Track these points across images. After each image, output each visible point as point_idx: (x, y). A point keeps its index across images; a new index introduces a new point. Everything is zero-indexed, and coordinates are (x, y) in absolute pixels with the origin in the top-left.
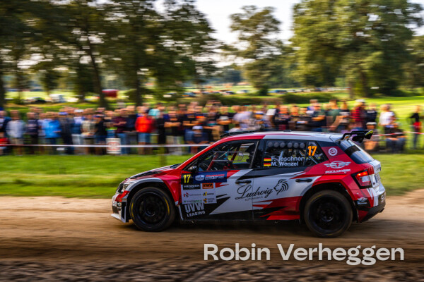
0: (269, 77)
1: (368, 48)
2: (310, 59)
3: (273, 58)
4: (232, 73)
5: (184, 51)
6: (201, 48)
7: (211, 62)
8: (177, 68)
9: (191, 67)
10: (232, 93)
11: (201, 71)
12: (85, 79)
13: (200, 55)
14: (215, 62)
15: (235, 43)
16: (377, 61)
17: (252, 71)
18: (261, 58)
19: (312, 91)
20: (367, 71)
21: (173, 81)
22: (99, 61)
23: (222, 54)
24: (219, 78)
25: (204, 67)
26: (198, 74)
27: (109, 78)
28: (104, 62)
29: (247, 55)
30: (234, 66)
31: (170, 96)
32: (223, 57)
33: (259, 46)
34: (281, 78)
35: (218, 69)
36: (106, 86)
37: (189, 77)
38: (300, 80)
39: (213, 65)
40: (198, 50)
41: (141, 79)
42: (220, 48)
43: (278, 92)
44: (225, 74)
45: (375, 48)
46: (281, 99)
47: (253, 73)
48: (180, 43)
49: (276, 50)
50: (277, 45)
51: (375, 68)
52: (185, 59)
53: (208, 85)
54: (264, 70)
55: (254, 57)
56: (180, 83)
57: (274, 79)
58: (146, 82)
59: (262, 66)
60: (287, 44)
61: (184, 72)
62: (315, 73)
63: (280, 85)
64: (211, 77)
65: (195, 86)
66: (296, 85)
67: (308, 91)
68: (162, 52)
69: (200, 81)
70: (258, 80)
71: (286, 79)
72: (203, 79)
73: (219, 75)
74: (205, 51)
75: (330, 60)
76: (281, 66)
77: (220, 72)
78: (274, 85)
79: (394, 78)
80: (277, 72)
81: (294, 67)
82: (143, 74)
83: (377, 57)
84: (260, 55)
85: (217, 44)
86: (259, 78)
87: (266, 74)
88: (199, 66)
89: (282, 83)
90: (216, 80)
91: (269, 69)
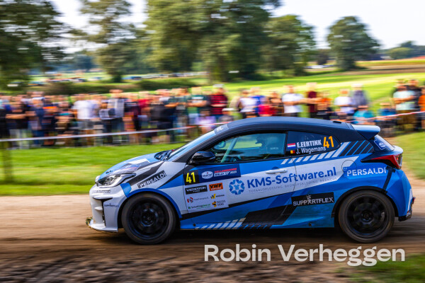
0: (123, 63)
1: (225, 31)
2: (165, 43)
3: (127, 43)
4: (81, 59)
5: (29, 36)
6: (47, 33)
7: (59, 48)
8: (21, 55)
9: (36, 53)
10: (84, 81)
11: (50, 58)
13: (46, 41)
14: (63, 48)
15: (86, 27)
16: (235, 44)
17: (105, 57)
18: (115, 43)
19: (170, 76)
20: (225, 54)
21: (18, 70)
23: (72, 39)
24: (70, 65)
25: (52, 53)
26: (45, 60)
29: (99, 39)
30: (84, 52)
32: (73, 43)
33: (110, 30)
34: (135, 64)
35: (67, 55)
37: (35, 65)
38: (157, 65)
39: (61, 50)
40: (44, 35)
42: (69, 32)
43: (133, 78)
44: (76, 60)
45: (232, 31)
46: (137, 86)
47: (107, 58)
48: (26, 29)
49: (130, 33)
50: (131, 28)
51: (233, 51)
52: (30, 45)
54: (115, 55)
55: (105, 42)
57: (128, 65)
59: (114, 51)
60: (141, 27)
61: (30, 59)
62: (172, 58)
63: (136, 71)
64: (59, 64)
65: (42, 74)
66: (152, 70)
67: (165, 77)
68: (5, 38)
69: (48, 68)
70: (111, 66)
71: (142, 64)
72: (52, 66)
73: (68, 62)
74: (52, 36)
75: (186, 44)
76: (135, 51)
77: (71, 58)
78: (129, 71)
79: (253, 61)
80: (131, 57)
81: (149, 52)
83: (235, 40)
84: (112, 39)
85: (64, 28)
86: (113, 64)
87: (120, 60)
88: (47, 52)
89: (138, 69)
90: (67, 67)
91: (122, 55)
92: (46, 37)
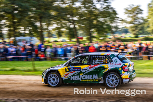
0: (139, 31)
3: (140, 24)
4: (125, 30)
5: (107, 22)
6: (113, 21)
7: (117, 26)
8: (105, 28)
9: (109, 28)
10: (125, 37)
11: (113, 29)
12: (72, 33)
14: (118, 26)
15: (126, 19)
17: (132, 29)
18: (136, 24)
21: (103, 33)
22: (77, 26)
23: (121, 23)
24: (120, 32)
25: (114, 28)
26: (112, 30)
27: (80, 32)
28: (78, 27)
29: (131, 23)
30: (126, 27)
31: (102, 39)
32: (122, 24)
33: (135, 19)
34: (143, 31)
35: (119, 28)
36: (79, 35)
37: (109, 32)
38: (151, 32)
39: (118, 27)
40: (112, 21)
41: (91, 33)
42: (121, 20)
43: (142, 36)
44: (122, 30)
46: (143, 39)
47: (133, 29)
48: (106, 19)
49: (142, 20)
50: (142, 19)
52: (107, 25)
53: (116, 34)
54: (137, 28)
55: (133, 24)
56: (106, 34)
57: (141, 32)
58: (93, 34)
60: (146, 18)
61: (107, 30)
63: (143, 34)
64: (117, 31)
65: (111, 35)
66: (149, 34)
68: (99, 23)
69: (113, 33)
70: (135, 32)
71: (145, 31)
72: (114, 32)
73: (120, 31)
74: (115, 22)
76: (143, 27)
78: (141, 34)
80: (142, 29)
81: (148, 27)
82: (92, 31)
84: (135, 23)
85: (119, 19)
86: (135, 31)
87: (138, 30)
88: (113, 27)
89: (144, 33)
90: (119, 32)
91: (139, 28)
92: (113, 22)
